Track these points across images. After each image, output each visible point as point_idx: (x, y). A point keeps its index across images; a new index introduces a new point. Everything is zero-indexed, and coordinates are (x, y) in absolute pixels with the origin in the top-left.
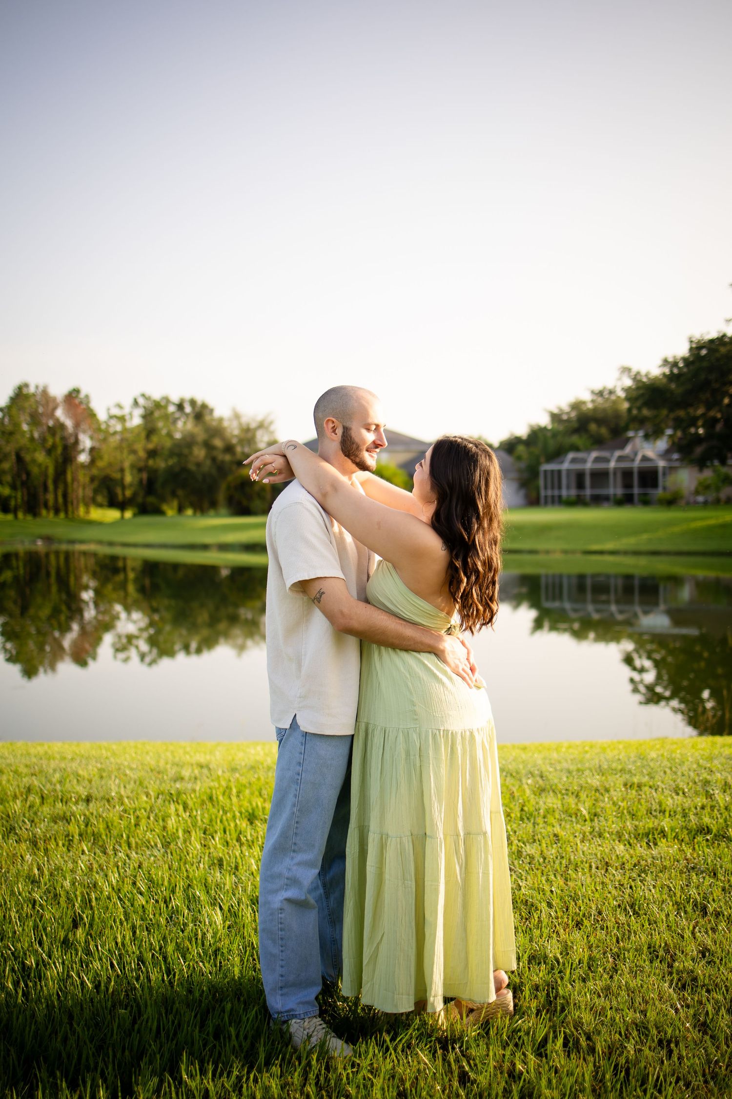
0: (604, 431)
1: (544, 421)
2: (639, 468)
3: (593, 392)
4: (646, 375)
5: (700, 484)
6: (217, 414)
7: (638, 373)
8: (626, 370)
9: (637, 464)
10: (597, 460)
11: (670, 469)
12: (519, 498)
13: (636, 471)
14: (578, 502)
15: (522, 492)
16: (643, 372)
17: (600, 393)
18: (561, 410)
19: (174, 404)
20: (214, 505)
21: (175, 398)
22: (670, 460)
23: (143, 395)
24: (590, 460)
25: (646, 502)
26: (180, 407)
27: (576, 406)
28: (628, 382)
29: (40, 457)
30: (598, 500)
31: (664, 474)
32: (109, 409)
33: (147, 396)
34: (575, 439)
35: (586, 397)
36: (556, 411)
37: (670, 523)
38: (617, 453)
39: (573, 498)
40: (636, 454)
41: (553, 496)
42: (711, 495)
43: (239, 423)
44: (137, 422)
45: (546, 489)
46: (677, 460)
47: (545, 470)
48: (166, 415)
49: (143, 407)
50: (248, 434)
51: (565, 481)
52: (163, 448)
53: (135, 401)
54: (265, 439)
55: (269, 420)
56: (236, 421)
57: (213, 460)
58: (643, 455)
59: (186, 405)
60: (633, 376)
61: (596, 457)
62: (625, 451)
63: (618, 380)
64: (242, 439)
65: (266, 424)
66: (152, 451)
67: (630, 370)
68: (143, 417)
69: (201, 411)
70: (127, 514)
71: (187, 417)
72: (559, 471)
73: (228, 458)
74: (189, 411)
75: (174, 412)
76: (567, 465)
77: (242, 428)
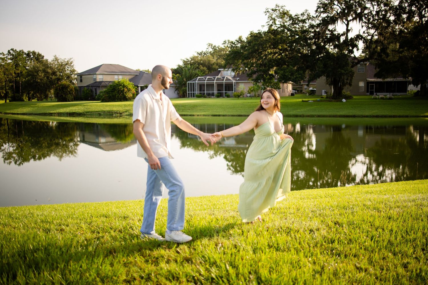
0: (205, 68)
1: (181, 64)
2: (225, 82)
3: (198, 53)
5: (250, 89)
6: (45, 58)
7: (215, 46)
8: (210, 45)
10: (208, 80)
11: (237, 84)
12: (175, 95)
13: (224, 84)
14: (202, 96)
15: (176, 92)
16: (217, 46)
17: (200, 54)
19: (25, 54)
20: (46, 97)
21: (26, 51)
22: (236, 80)
24: (206, 80)
25: (228, 96)
26: (28, 55)
27: (193, 58)
28: (211, 50)
30: (210, 95)
31: (235, 86)
33: (14, 49)
34: (197, 71)
35: (196, 55)
36: (186, 60)
38: (217, 77)
39: (199, 94)
40: (224, 78)
41: (191, 93)
42: (253, 94)
43: (58, 62)
44: (10, 61)
45: (189, 91)
46: (239, 80)
47: (188, 83)
48: (23, 58)
49: (13, 55)
50: (62, 66)
51: (197, 88)
52: (22, 72)
53: (9, 52)
54: (69, 69)
55: (71, 61)
56: (56, 61)
57: (48, 77)
58: (227, 78)
59: (31, 54)
60: (213, 47)
61: (208, 78)
62: (219, 77)
63: (207, 49)
64: (60, 69)
65: (70, 63)
66: (18, 73)
67: (212, 45)
68: (11, 59)
69: (37, 57)
70: (8, 101)
71: (31, 59)
72: (193, 83)
73: (54, 77)
74: (32, 56)
75: (26, 57)
76: (197, 81)
77: (59, 65)
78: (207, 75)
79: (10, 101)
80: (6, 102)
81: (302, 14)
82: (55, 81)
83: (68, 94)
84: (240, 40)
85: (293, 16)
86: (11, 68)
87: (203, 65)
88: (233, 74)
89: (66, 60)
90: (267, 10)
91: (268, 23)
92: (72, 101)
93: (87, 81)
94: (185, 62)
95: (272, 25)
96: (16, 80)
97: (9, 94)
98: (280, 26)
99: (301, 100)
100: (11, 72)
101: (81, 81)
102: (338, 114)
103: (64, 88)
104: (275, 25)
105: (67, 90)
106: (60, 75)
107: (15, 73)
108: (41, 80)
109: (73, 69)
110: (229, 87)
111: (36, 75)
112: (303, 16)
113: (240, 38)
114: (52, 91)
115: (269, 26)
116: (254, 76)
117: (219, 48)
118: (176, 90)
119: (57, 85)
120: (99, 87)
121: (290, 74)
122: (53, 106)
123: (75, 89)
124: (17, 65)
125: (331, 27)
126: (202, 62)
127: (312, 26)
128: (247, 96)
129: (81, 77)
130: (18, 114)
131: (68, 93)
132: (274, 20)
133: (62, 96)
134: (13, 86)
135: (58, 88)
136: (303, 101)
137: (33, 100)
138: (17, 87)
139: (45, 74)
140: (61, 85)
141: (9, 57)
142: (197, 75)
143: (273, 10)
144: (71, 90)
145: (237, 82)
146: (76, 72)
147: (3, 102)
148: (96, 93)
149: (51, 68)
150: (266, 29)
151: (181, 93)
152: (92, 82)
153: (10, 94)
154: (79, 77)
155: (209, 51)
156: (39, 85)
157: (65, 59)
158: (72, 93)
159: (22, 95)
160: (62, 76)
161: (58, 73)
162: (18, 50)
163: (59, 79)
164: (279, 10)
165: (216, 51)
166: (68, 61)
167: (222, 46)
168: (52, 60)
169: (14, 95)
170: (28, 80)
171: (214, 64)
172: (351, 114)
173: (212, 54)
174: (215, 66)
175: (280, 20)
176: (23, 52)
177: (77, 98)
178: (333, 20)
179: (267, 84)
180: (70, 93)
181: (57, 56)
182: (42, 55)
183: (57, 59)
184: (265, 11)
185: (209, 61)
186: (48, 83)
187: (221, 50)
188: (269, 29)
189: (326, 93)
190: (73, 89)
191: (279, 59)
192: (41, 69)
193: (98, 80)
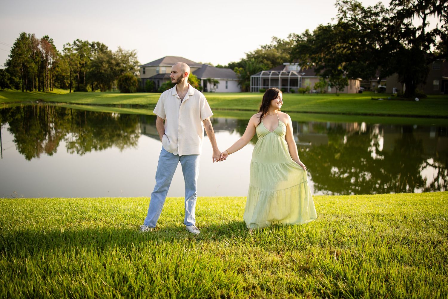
0: (269, 62)
1: (245, 57)
2: (290, 77)
3: (262, 47)
4: (283, 41)
5: (316, 85)
6: (109, 49)
7: (280, 40)
8: (275, 38)
9: (290, 76)
10: (273, 74)
11: (303, 79)
12: (238, 89)
13: (289, 79)
15: (239, 86)
16: (282, 40)
17: (265, 47)
18: (251, 53)
19: (90, 44)
20: (109, 88)
21: (90, 42)
22: (302, 75)
23: (78, 40)
24: (271, 74)
25: (293, 92)
26: (93, 45)
27: (257, 52)
28: (275, 43)
29: (33, 65)
31: (300, 81)
32: (64, 45)
33: (80, 40)
34: (261, 65)
35: (260, 48)
36: (249, 54)
37: (309, 100)
38: (282, 72)
39: (263, 89)
40: (289, 72)
41: (255, 88)
42: (319, 90)
43: (122, 53)
44: (75, 52)
45: (252, 85)
46: (304, 75)
47: (252, 78)
48: (88, 49)
49: (78, 45)
50: (126, 58)
51: (261, 82)
52: (87, 63)
53: (75, 42)
54: (133, 60)
55: (134, 52)
56: (120, 53)
57: (111, 68)
58: (292, 73)
59: (96, 45)
60: (277, 41)
61: (273, 73)
62: (284, 71)
63: (271, 42)
64: (123, 60)
65: (133, 54)
66: (83, 64)
67: (276, 38)
68: (76, 50)
69: (102, 48)
70: (72, 91)
71: (96, 50)
72: (257, 78)
73: (117, 68)
74: (96, 47)
75: (90, 48)
76: (261, 75)
77: (123, 56)
78: (271, 69)
79: (74, 91)
80: (70, 92)
81: (375, 7)
82: (118, 72)
83: (131, 86)
84: (307, 34)
85: (365, 8)
86: (76, 58)
87: (268, 58)
88: (299, 68)
89: (130, 52)
90: (338, 3)
91: (339, 16)
92: (135, 92)
93: (150, 74)
94: (248, 56)
95: (342, 18)
96: (80, 70)
97: (73, 84)
98: (351, 19)
99: (370, 98)
100: (76, 62)
101: (144, 72)
102: (411, 113)
103: (128, 79)
104: (345, 18)
105: (130, 81)
106: (123, 67)
107: (80, 64)
108: (105, 71)
109: (136, 60)
110: (294, 82)
111: (100, 66)
112: (376, 9)
113: (307, 32)
114: (116, 82)
115: (339, 19)
116: (322, 72)
117: (284, 42)
118: (239, 84)
119: (121, 76)
120: (162, 79)
121: (360, 70)
122: (117, 97)
123: (138, 80)
124: (82, 56)
125: (406, 21)
126: (266, 56)
127: (385, 20)
128: (312, 92)
129: (144, 69)
130: (82, 104)
131: (131, 84)
132: (345, 12)
133: (125, 87)
134: (77, 76)
135: (122, 79)
136: (372, 99)
137: (96, 91)
138: (82, 78)
139: (109, 66)
140: (125, 76)
141: (75, 47)
142: (261, 70)
143: (344, 2)
144: (134, 82)
145: (302, 78)
146: (139, 64)
147: (68, 91)
148: (159, 86)
149: (115, 59)
150: (336, 22)
151: (244, 87)
152: (155, 74)
153: (75, 84)
154: (142, 69)
155: (274, 45)
156: (103, 76)
157: (129, 50)
158: (135, 85)
159: (86, 86)
160: (126, 67)
161: (122, 64)
162: (83, 41)
163: (122, 71)
164: (351, 2)
165: (281, 45)
166: (131, 53)
167: (288, 40)
168: (117, 51)
169: (78, 86)
170: (93, 71)
171: (278, 58)
172: (424, 114)
173: (277, 48)
174: (279, 60)
175: (352, 13)
176: (88, 43)
177: (139, 90)
178: (409, 13)
179: (335, 81)
180: (133, 85)
181: (121, 48)
182: (106, 46)
183: (121, 51)
184: (335, 3)
185: (274, 55)
186: (112, 74)
187: (287, 43)
188: (339, 22)
189: (397, 90)
190: (137, 81)
191: (349, 54)
192: (105, 60)
193: (161, 72)
